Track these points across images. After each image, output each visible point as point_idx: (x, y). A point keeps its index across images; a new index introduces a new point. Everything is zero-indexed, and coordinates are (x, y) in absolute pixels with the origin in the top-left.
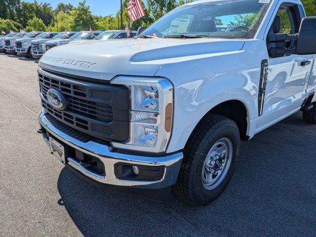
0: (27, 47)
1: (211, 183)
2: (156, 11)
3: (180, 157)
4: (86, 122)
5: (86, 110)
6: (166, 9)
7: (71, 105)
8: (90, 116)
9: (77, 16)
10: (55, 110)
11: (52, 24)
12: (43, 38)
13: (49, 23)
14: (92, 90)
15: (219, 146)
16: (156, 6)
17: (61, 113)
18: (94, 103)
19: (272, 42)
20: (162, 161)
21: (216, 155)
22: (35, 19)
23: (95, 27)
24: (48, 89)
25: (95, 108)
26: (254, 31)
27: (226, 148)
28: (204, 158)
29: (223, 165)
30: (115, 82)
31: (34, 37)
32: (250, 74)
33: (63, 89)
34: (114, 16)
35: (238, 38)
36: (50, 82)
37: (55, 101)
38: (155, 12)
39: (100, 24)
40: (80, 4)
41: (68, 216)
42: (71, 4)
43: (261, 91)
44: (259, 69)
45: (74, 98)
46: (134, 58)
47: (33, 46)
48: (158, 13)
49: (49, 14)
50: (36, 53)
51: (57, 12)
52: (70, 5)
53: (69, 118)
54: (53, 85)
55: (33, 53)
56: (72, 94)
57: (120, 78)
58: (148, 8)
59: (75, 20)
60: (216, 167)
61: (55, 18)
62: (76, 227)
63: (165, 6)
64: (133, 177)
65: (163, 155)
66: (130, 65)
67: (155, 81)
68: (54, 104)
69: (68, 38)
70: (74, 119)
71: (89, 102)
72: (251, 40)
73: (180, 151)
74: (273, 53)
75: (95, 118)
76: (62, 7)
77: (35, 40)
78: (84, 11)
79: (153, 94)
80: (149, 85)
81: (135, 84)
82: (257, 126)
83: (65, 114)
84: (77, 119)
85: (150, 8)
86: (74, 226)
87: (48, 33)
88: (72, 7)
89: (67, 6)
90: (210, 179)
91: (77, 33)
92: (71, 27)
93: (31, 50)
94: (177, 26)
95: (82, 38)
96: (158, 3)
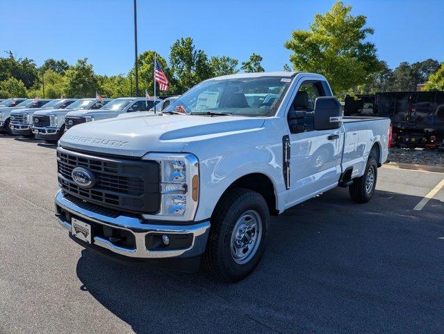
0: (4, 120)
1: (241, 257)
2: (182, 71)
3: (208, 226)
4: (117, 197)
5: (117, 186)
6: (195, 69)
7: (100, 182)
8: (120, 191)
9: (74, 77)
10: (80, 189)
11: (35, 86)
12: (27, 107)
13: (31, 85)
14: (124, 166)
15: (247, 219)
16: (181, 64)
17: (88, 191)
18: (125, 178)
19: (293, 119)
20: (191, 229)
21: (245, 228)
22: (12, 80)
23: (102, 92)
24: (73, 168)
25: (126, 183)
26: (275, 109)
27: (255, 221)
28: (232, 228)
29: (254, 239)
30: (147, 158)
31: (13, 105)
32: (273, 149)
33: (92, 167)
34: (125, 76)
35: (261, 115)
36: (77, 161)
37: (83, 180)
38: (180, 72)
39: (106, 87)
40: (79, 61)
41: (93, 299)
42: (65, 61)
43: (286, 165)
44: (281, 144)
45: (104, 175)
46: (164, 137)
47: (13, 118)
48: (184, 74)
49: (31, 73)
50: (18, 127)
51: (44, 70)
52: (62, 61)
53: (97, 196)
54: (79, 164)
55: (12, 128)
56: (102, 171)
57: (150, 154)
58: (170, 67)
59: (72, 83)
60: (246, 240)
61: (41, 79)
62: (104, 307)
63: (193, 65)
64: (163, 247)
65: (192, 223)
66: (160, 143)
67: (182, 156)
68: (82, 182)
69: (63, 107)
70: (104, 195)
71: (121, 178)
72: (272, 117)
73: (207, 220)
74: (294, 130)
75: (126, 192)
76: (51, 64)
77: (16, 111)
78: (84, 71)
79: (181, 167)
80: (176, 160)
81: (165, 159)
82: (286, 202)
83: (93, 192)
84: (107, 195)
85: (173, 67)
86: (101, 306)
87: (34, 101)
88: (66, 64)
89: (59, 63)
90: (240, 253)
91: (77, 101)
92: (66, 92)
93: (11, 123)
94: (206, 100)
95: (84, 108)
96: (184, 60)
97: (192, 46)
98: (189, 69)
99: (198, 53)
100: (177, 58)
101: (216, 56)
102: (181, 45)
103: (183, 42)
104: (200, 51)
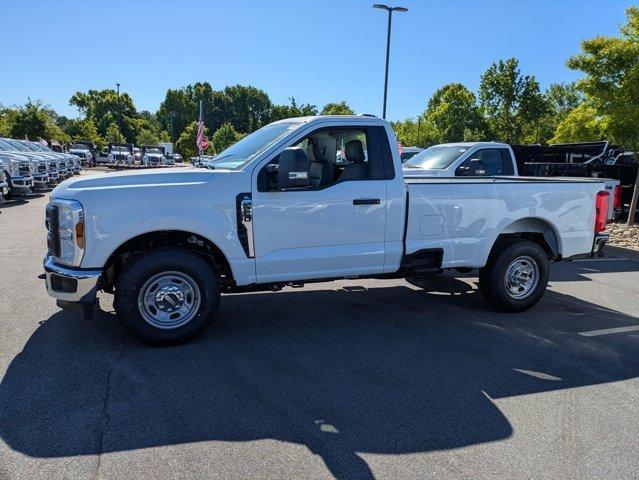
1: (165, 322)
6: (517, 105)
15: (175, 281)
16: (494, 101)
27: (190, 286)
29: (190, 306)
38: (492, 113)
48: (499, 114)
58: (479, 105)
73: (97, 269)
85: (483, 104)
96: (501, 94)
97: (516, 71)
98: (508, 106)
99: (524, 80)
100: (490, 91)
101: (559, 83)
102: (498, 71)
103: (502, 66)
104: (527, 78)
